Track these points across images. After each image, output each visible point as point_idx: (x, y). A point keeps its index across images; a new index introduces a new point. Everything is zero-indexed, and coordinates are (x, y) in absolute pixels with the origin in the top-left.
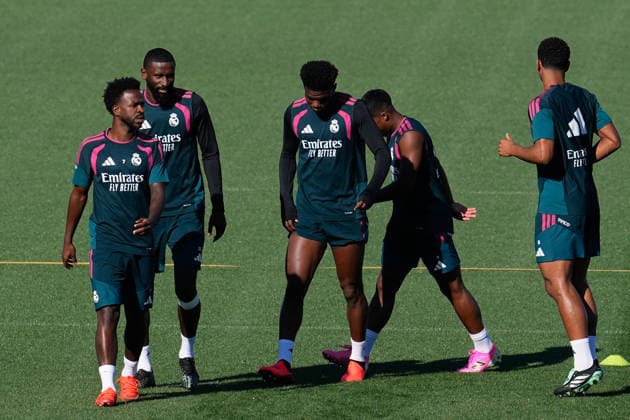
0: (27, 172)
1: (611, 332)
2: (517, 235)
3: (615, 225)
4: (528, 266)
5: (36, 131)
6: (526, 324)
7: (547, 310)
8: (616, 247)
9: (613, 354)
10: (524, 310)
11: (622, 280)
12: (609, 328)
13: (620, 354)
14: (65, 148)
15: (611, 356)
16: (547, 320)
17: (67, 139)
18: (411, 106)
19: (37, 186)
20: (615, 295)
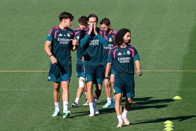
0: (2, 44)
1: (176, 89)
2: (148, 61)
3: (177, 57)
4: (151, 70)
5: (5, 32)
6: (151, 87)
7: (157, 83)
8: (178, 64)
9: (177, 96)
10: (150, 83)
11: (179, 74)
12: (176, 88)
13: (179, 96)
14: (13, 37)
15: (176, 96)
16: (157, 86)
17: (14, 34)
18: (116, 23)
19: (5, 48)
20: (177, 78)
